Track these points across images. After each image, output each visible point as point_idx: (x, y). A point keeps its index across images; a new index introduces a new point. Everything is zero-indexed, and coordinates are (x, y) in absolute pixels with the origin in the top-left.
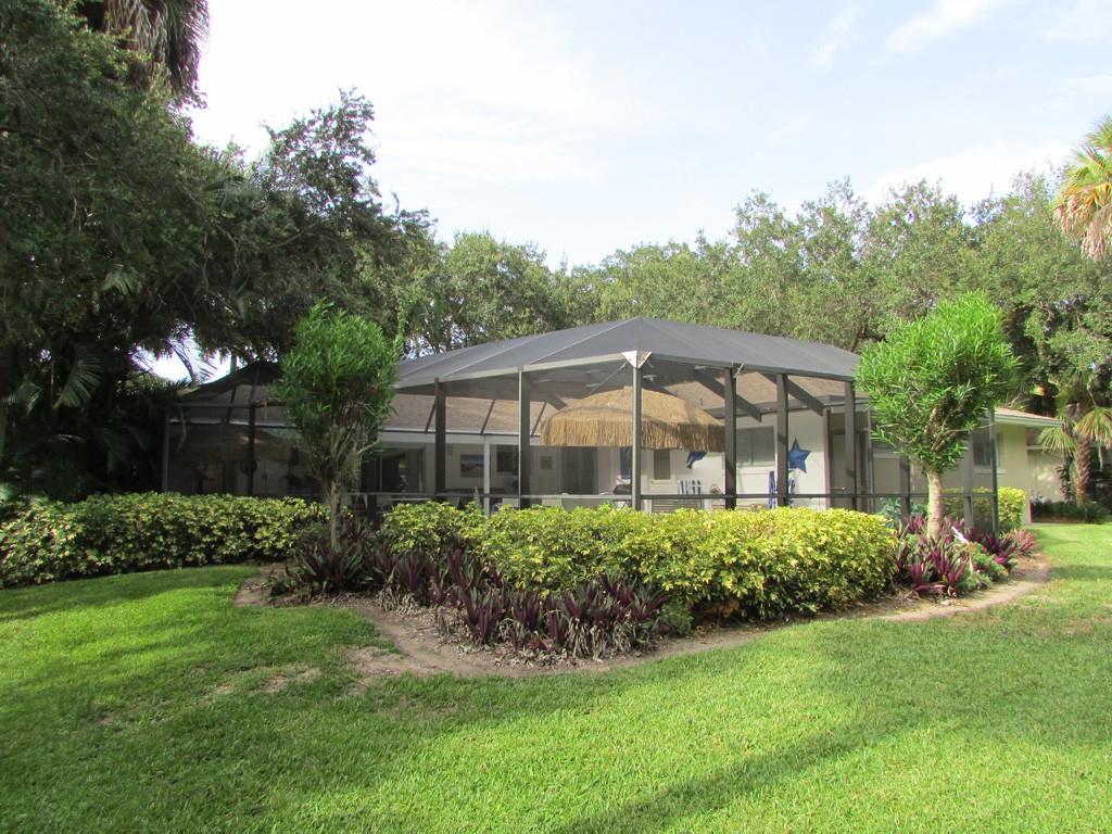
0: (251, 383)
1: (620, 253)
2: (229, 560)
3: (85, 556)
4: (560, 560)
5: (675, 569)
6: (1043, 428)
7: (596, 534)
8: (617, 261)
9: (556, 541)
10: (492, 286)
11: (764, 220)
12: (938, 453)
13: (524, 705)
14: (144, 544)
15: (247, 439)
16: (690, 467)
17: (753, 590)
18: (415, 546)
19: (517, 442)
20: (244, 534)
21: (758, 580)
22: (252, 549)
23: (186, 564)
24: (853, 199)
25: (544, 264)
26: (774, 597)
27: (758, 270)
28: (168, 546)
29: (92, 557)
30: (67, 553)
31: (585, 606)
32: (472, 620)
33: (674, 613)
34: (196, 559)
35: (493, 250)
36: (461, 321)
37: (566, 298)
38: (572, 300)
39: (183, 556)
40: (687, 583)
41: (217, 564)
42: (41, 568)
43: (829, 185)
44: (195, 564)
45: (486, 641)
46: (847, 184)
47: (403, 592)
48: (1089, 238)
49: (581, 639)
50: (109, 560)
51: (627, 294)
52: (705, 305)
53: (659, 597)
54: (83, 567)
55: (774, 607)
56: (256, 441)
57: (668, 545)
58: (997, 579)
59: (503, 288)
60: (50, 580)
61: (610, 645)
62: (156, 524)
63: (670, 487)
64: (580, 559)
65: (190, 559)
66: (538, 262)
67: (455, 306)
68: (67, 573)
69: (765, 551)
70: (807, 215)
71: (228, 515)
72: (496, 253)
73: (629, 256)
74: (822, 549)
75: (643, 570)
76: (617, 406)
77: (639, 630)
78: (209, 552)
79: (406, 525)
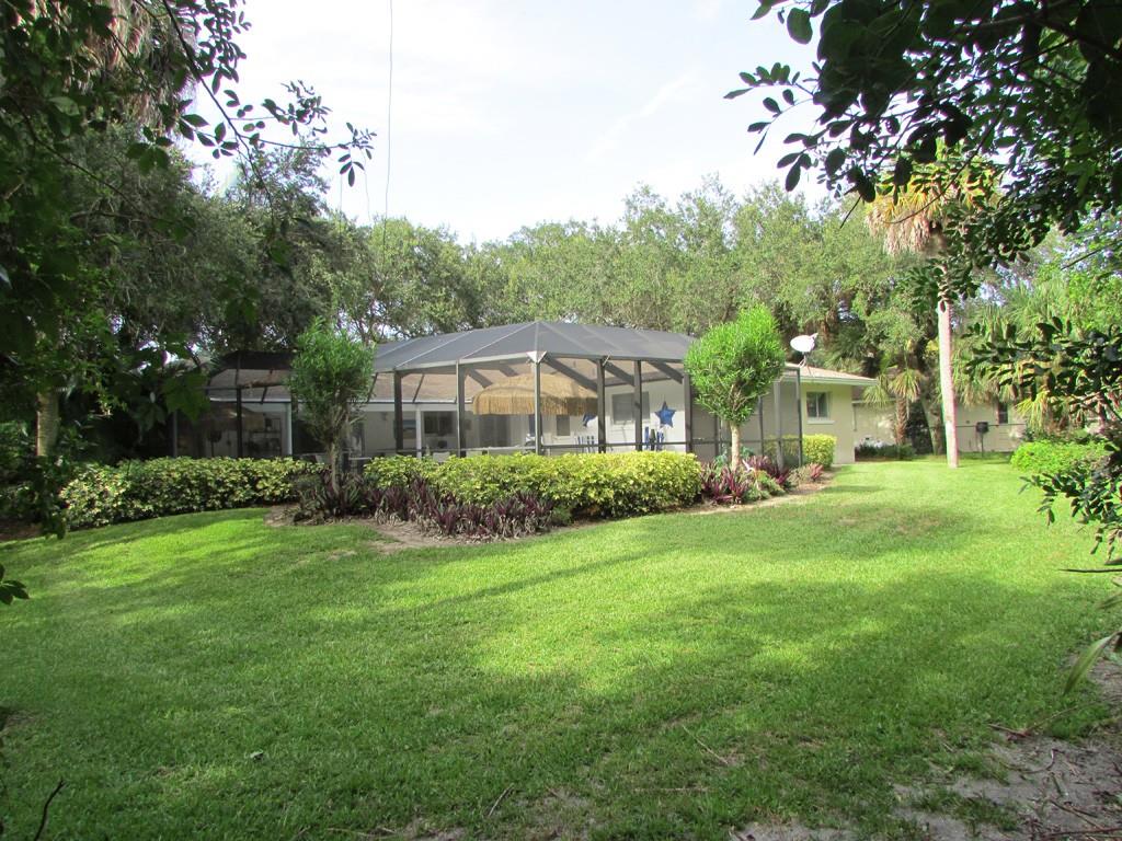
0: (235, 367)
1: (525, 229)
2: (238, 505)
3: (132, 505)
4: (492, 486)
5: (560, 487)
6: (866, 387)
7: (513, 470)
8: (523, 236)
9: (489, 475)
10: (411, 268)
11: (648, 211)
12: (736, 413)
13: (479, 555)
14: (176, 493)
15: (236, 414)
16: (585, 425)
17: (607, 499)
18: (392, 484)
19: (456, 408)
20: (248, 486)
21: (610, 493)
22: (254, 497)
23: (207, 509)
24: (723, 192)
25: (455, 243)
26: (620, 503)
27: (644, 256)
28: (193, 496)
29: (137, 505)
30: (119, 503)
31: (509, 509)
32: (442, 522)
33: (561, 513)
34: (214, 504)
35: (411, 235)
36: (382, 298)
37: (478, 276)
38: (483, 278)
39: (204, 503)
40: (568, 496)
41: (229, 508)
42: (98, 515)
43: (703, 178)
44: (213, 508)
45: (450, 533)
46: (717, 179)
47: (391, 511)
48: (889, 239)
49: (507, 527)
50: (151, 508)
51: (533, 272)
52: (600, 283)
53: (552, 504)
54: (131, 513)
55: (620, 509)
56: (243, 415)
57: (556, 473)
58: (775, 494)
59: (421, 269)
60: (106, 524)
61: (523, 530)
62: (184, 480)
63: (571, 440)
64: (504, 486)
65: (209, 505)
66: (450, 243)
67: (377, 285)
68: (120, 518)
69: (614, 476)
70: (686, 204)
71: (236, 472)
72: (414, 238)
73: (533, 232)
74: (650, 474)
75: (542, 489)
76: (524, 386)
77: (540, 521)
78: (223, 500)
79: (385, 471)
